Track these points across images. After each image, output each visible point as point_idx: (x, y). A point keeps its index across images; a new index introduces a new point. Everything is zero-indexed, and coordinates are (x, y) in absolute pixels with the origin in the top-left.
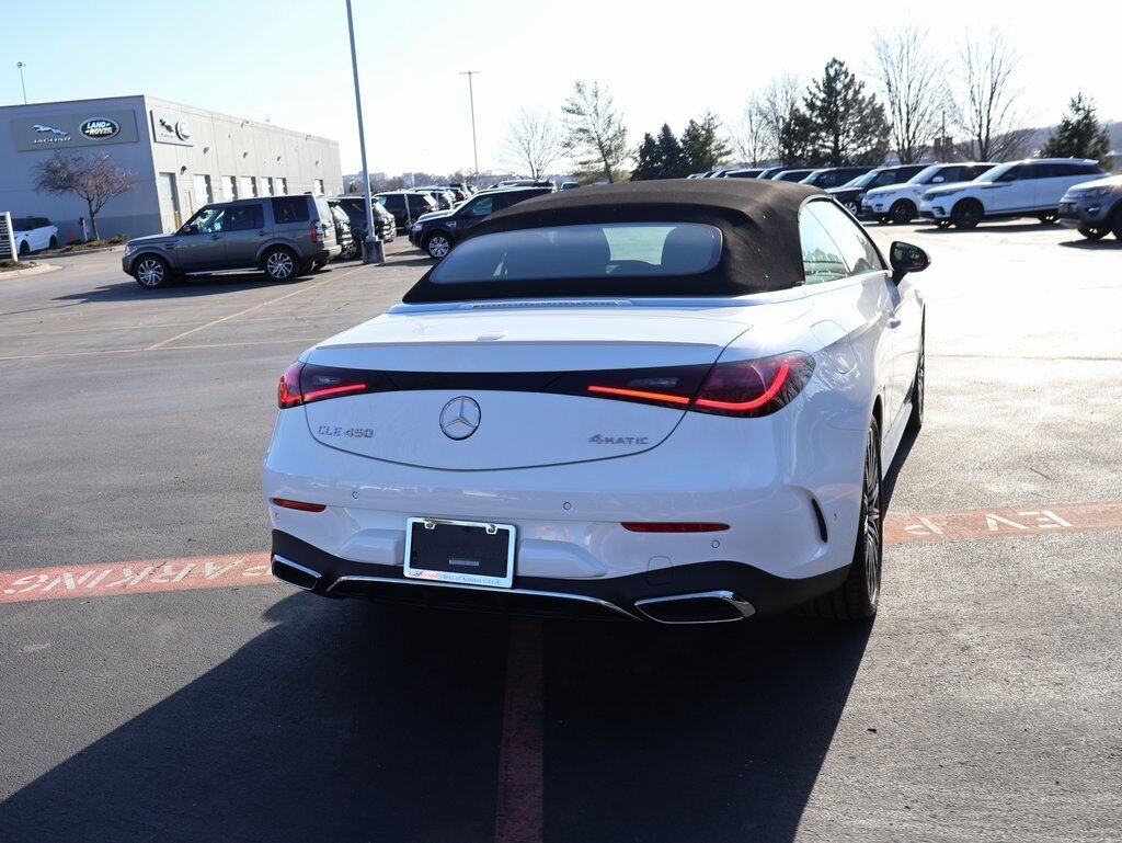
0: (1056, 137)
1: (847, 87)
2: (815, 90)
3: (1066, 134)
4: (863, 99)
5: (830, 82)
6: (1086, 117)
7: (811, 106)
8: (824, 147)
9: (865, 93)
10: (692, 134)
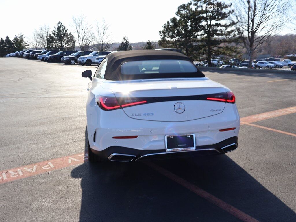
0: (121, 46)
1: (64, 30)
2: (55, 30)
3: (123, 45)
4: (68, 33)
5: (59, 28)
6: (127, 41)
7: (54, 34)
8: (58, 45)
9: (68, 32)
10: (16, 39)
